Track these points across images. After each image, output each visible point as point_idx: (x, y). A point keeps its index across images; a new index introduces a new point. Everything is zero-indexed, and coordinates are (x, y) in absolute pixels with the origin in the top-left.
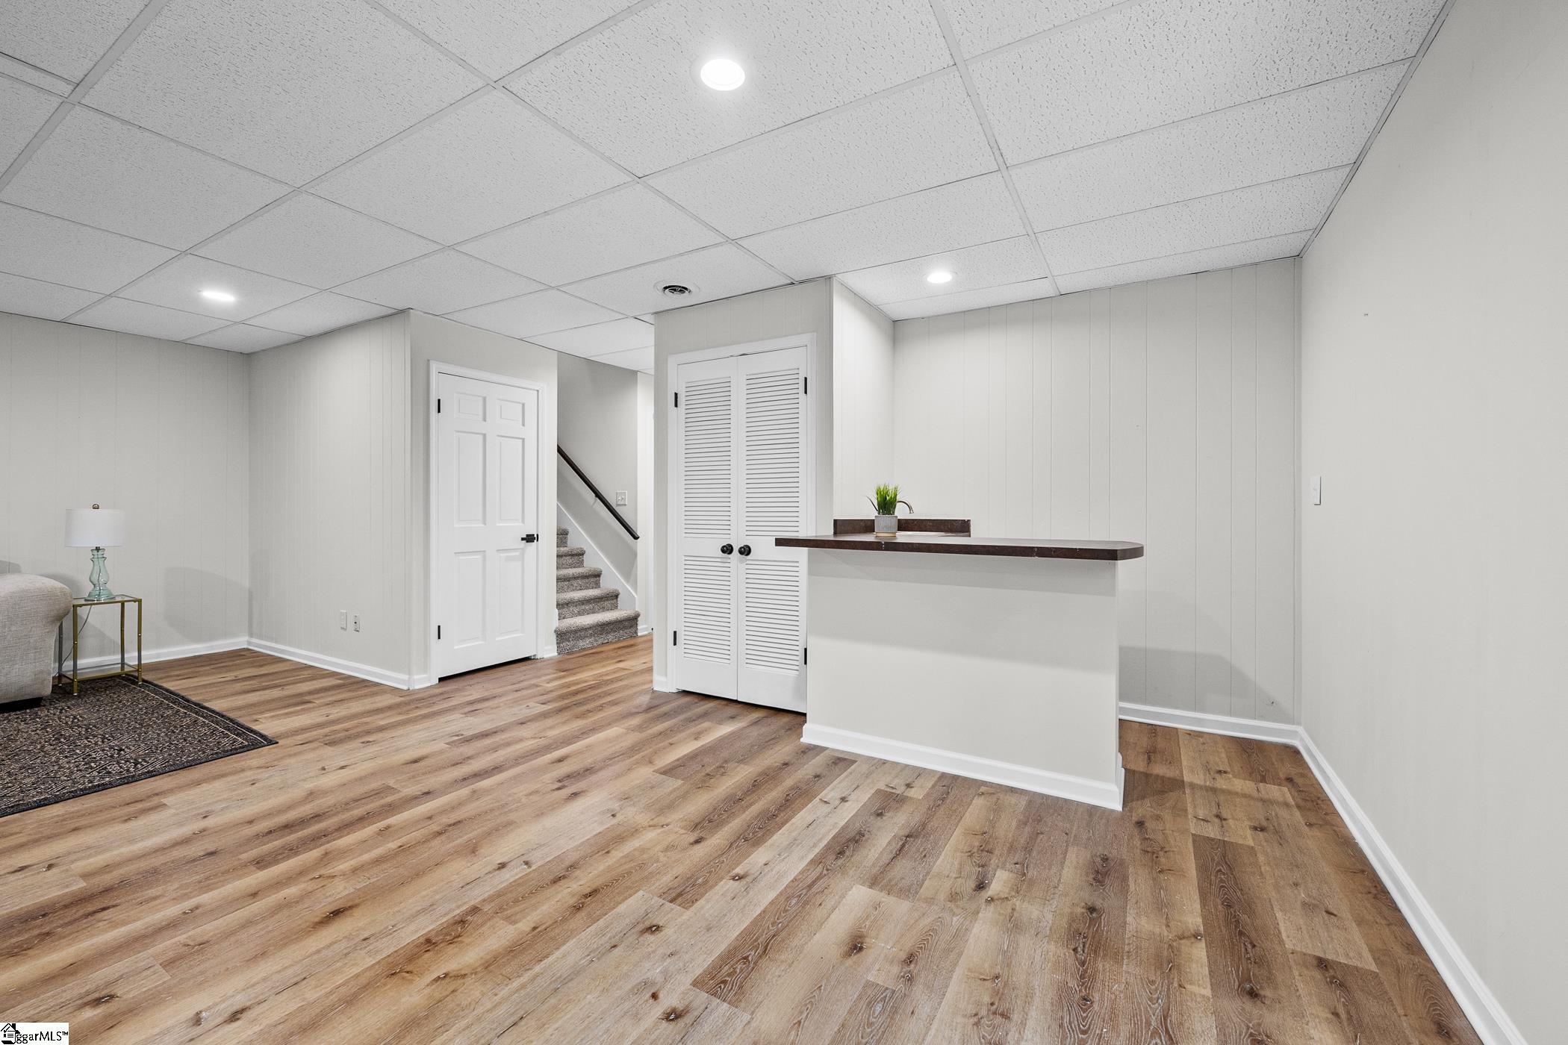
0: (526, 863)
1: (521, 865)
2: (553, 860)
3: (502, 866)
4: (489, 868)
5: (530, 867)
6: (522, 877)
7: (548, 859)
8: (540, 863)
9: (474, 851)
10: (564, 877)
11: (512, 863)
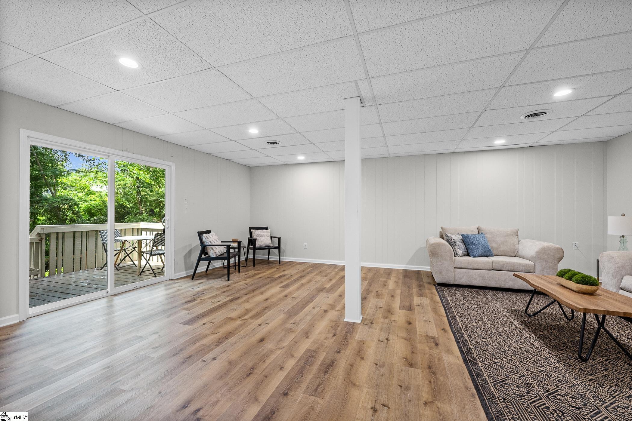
0: (204, 361)
1: (206, 360)
2: (193, 364)
3: (214, 359)
4: (219, 357)
5: (202, 360)
6: (204, 356)
7: (195, 364)
8: (199, 361)
9: (230, 363)
10: (187, 358)
11: (210, 360)
